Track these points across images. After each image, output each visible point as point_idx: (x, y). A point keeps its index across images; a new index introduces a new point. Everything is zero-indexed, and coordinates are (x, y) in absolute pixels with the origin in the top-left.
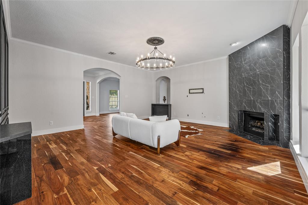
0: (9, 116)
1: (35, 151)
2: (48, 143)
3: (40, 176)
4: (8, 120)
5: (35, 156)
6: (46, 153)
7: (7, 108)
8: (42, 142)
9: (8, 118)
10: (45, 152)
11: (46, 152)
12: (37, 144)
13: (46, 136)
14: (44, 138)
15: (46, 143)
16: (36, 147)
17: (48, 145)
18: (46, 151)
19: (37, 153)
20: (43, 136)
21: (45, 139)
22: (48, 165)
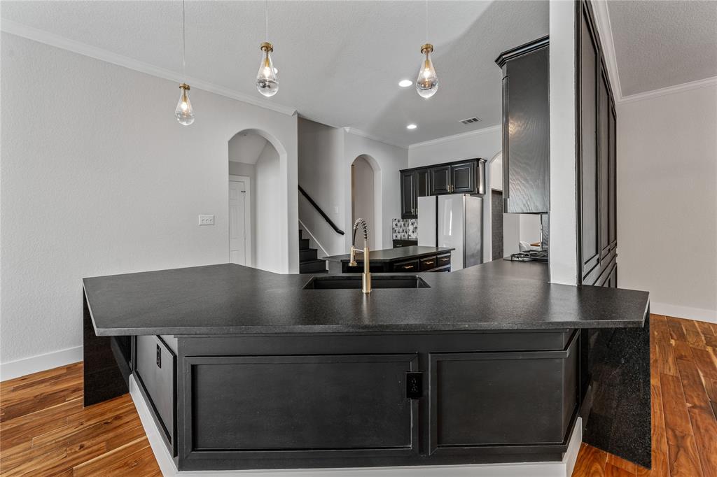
0: (618, 260)
1: (672, 356)
2: (709, 349)
3: (677, 432)
4: (616, 268)
5: (670, 370)
6: (702, 378)
7: (613, 244)
8: (691, 339)
9: (616, 264)
10: (700, 372)
11: (701, 374)
12: (678, 339)
13: (706, 326)
14: (699, 330)
15: (705, 347)
16: (676, 349)
17: (709, 356)
18: (704, 372)
19: (675, 364)
20: (696, 324)
21: (702, 335)
22: (705, 415)
